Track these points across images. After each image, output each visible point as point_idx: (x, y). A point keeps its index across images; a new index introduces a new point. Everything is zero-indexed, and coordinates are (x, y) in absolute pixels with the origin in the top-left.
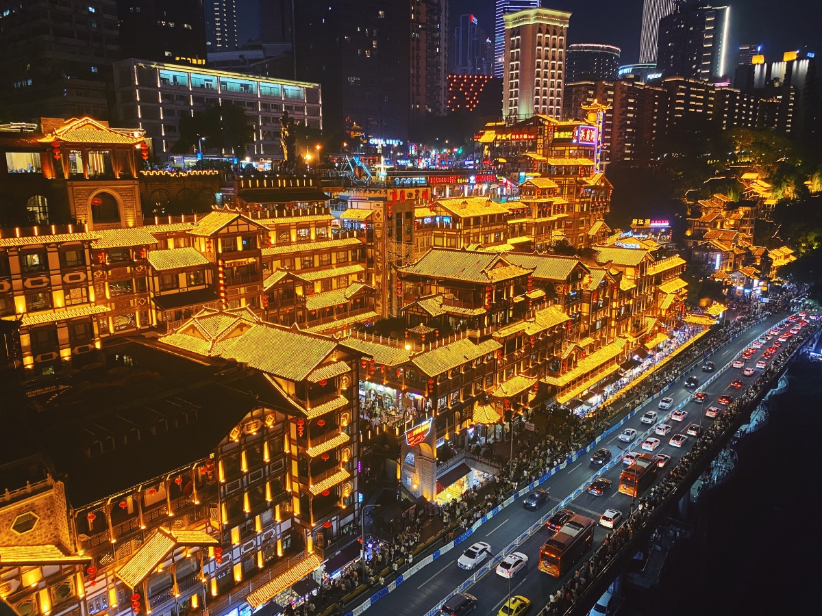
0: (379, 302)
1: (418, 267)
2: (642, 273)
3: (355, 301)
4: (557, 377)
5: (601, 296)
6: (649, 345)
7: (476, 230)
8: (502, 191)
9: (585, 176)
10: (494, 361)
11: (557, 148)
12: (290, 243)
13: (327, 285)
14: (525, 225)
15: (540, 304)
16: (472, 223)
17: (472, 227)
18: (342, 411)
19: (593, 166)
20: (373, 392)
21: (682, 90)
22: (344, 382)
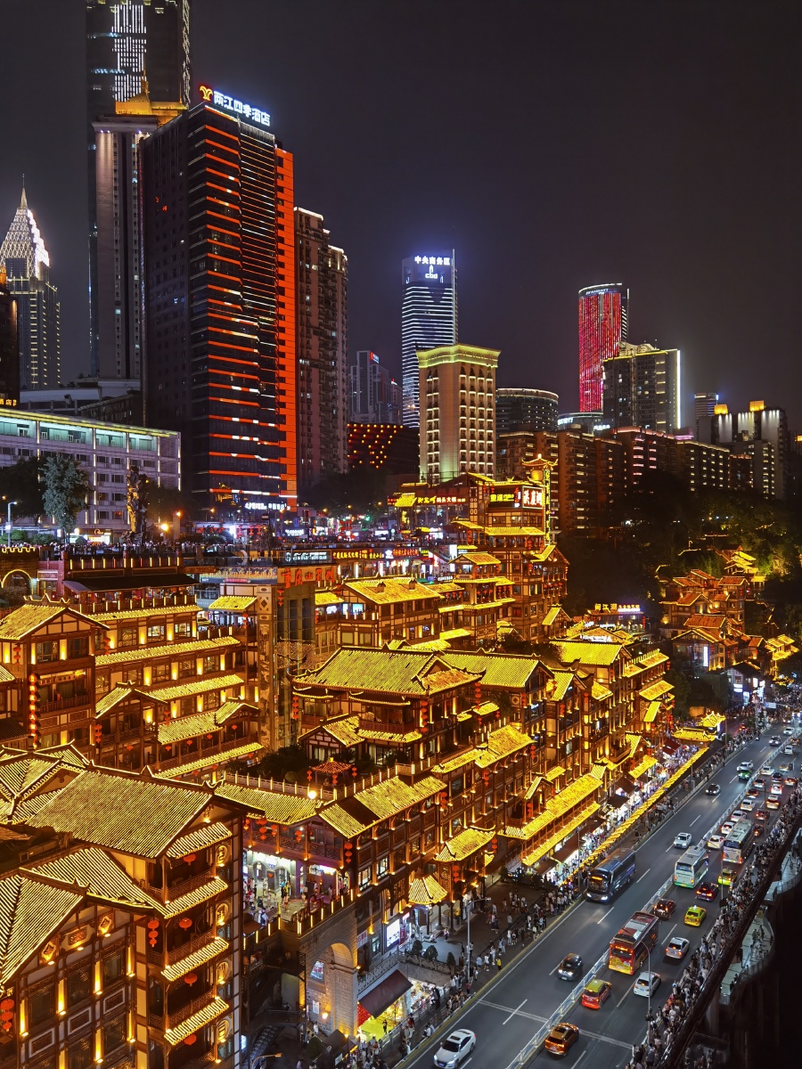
0: (264, 729)
1: (321, 676)
2: (617, 674)
3: (229, 728)
4: (520, 826)
5: (569, 708)
6: (636, 772)
7: (398, 622)
8: (427, 569)
9: (534, 549)
10: (436, 809)
11: (495, 514)
12: (137, 647)
13: (188, 706)
14: (461, 613)
15: (492, 722)
16: (392, 612)
17: (392, 617)
18: (217, 902)
19: (542, 536)
20: (259, 867)
21: (639, 444)
22: (221, 854)
